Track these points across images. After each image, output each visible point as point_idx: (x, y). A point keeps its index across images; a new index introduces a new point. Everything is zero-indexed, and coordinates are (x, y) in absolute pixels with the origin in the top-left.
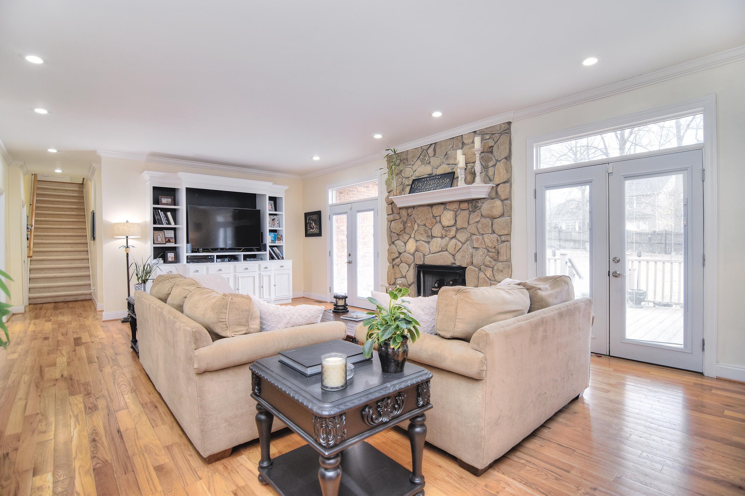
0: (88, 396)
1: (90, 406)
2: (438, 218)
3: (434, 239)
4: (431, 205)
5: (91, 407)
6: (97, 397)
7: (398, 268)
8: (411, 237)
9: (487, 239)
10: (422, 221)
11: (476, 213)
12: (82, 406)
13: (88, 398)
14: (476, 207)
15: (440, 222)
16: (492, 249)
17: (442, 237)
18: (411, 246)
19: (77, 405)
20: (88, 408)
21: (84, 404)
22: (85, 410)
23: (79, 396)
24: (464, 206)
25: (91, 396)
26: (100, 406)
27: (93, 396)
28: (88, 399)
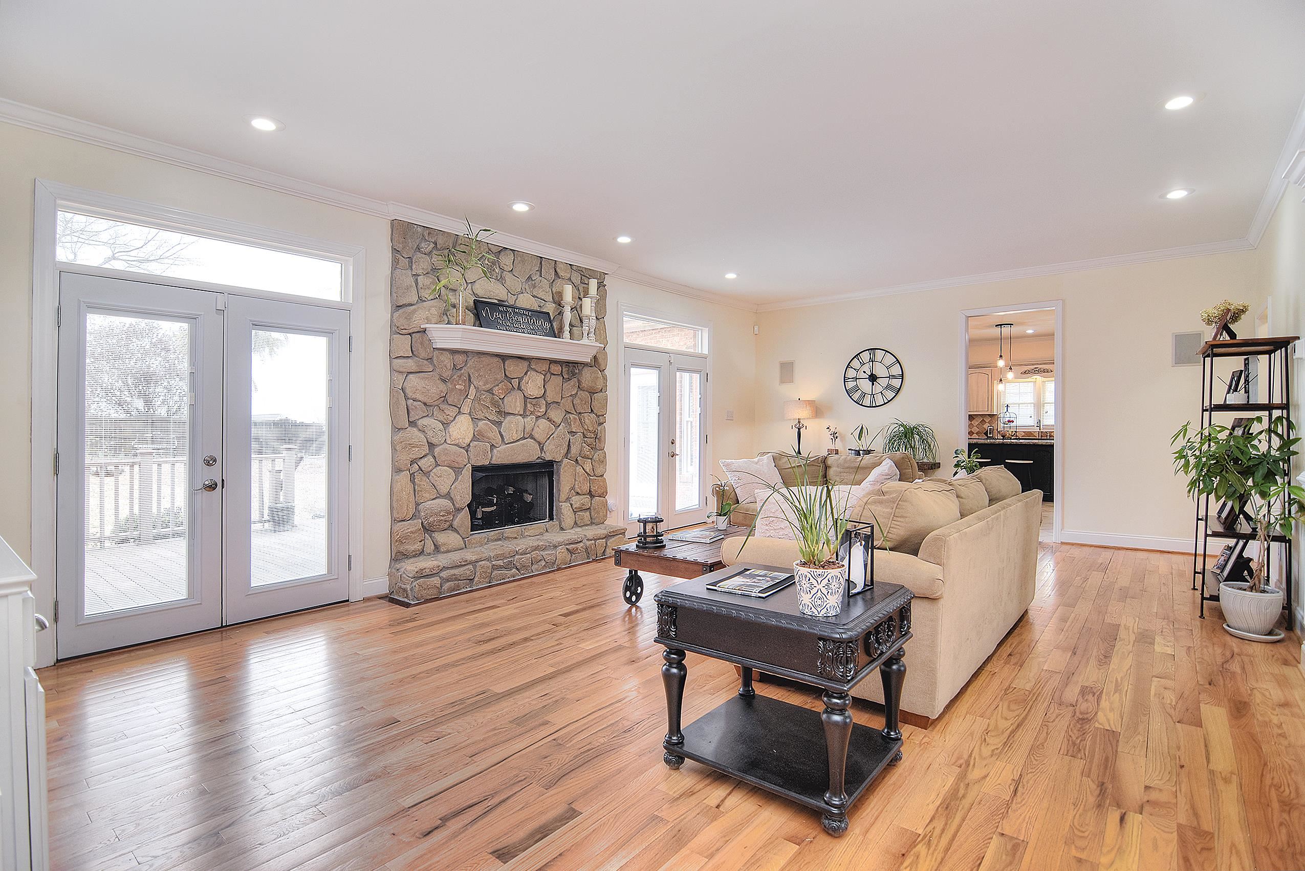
0: (1085, 716)
1: (1090, 697)
2: (515, 383)
3: (509, 418)
4: (504, 358)
5: (1091, 695)
6: (1072, 708)
7: (425, 478)
8: (459, 412)
9: (588, 419)
10: (486, 383)
11: (572, 382)
12: (1104, 703)
13: (1087, 713)
14: (574, 374)
15: (519, 388)
16: (591, 434)
17: (524, 416)
18: (462, 429)
19: (1112, 710)
20: (1096, 696)
21: (1098, 705)
22: (1102, 692)
23: (1101, 724)
24: (556, 369)
25: (1081, 713)
26: (1077, 690)
27: (1078, 714)
28: (1089, 711)
